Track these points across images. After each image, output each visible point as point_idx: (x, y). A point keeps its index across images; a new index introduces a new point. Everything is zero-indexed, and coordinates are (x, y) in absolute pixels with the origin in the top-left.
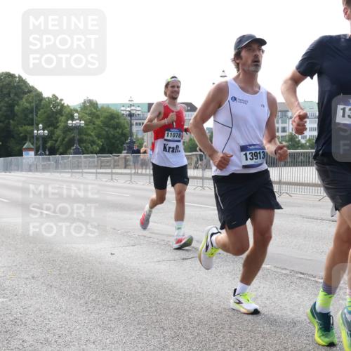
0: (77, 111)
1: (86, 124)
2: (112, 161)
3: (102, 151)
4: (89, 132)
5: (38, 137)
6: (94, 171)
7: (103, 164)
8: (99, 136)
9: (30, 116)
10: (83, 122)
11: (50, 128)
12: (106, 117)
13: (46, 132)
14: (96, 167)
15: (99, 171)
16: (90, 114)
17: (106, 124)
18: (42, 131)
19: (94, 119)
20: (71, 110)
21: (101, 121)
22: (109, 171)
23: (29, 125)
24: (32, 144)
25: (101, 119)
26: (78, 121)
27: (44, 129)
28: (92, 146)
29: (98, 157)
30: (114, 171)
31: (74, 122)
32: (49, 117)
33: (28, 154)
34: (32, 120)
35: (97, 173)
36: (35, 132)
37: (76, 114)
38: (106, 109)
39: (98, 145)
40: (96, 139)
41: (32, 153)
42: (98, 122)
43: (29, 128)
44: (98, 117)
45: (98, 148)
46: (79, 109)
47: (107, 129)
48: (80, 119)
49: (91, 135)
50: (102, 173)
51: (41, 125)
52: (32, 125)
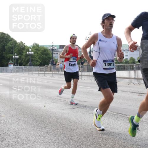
0: (30, 48)
1: (34, 54)
2: (45, 68)
3: (41, 64)
4: (36, 57)
5: (15, 59)
6: (37, 72)
7: (41, 70)
8: (39, 58)
9: (11, 50)
10: (33, 53)
11: (20, 55)
12: (42, 51)
13: (18, 56)
14: (38, 71)
15: (39, 72)
16: (36, 50)
17: (42, 53)
18: (16, 56)
19: (38, 52)
20: (28, 48)
21: (41, 52)
22: (44, 72)
23: (11, 54)
24: (12, 62)
25: (41, 51)
26: (31, 52)
27: (17, 56)
28: (37, 62)
29: (39, 67)
30: (46, 72)
31: (29, 53)
32: (19, 51)
33: (11, 66)
34: (12, 52)
35: (39, 73)
36: (14, 56)
37: (30, 49)
38: (42, 47)
39: (39, 62)
40: (38, 59)
41: (12, 65)
42: (39, 53)
43: (11, 55)
44: (39, 50)
45: (39, 63)
46: (31, 47)
47: (43, 55)
48: (32, 51)
49: (36, 58)
50: (41, 73)
51: (16, 54)
52: (12, 54)
